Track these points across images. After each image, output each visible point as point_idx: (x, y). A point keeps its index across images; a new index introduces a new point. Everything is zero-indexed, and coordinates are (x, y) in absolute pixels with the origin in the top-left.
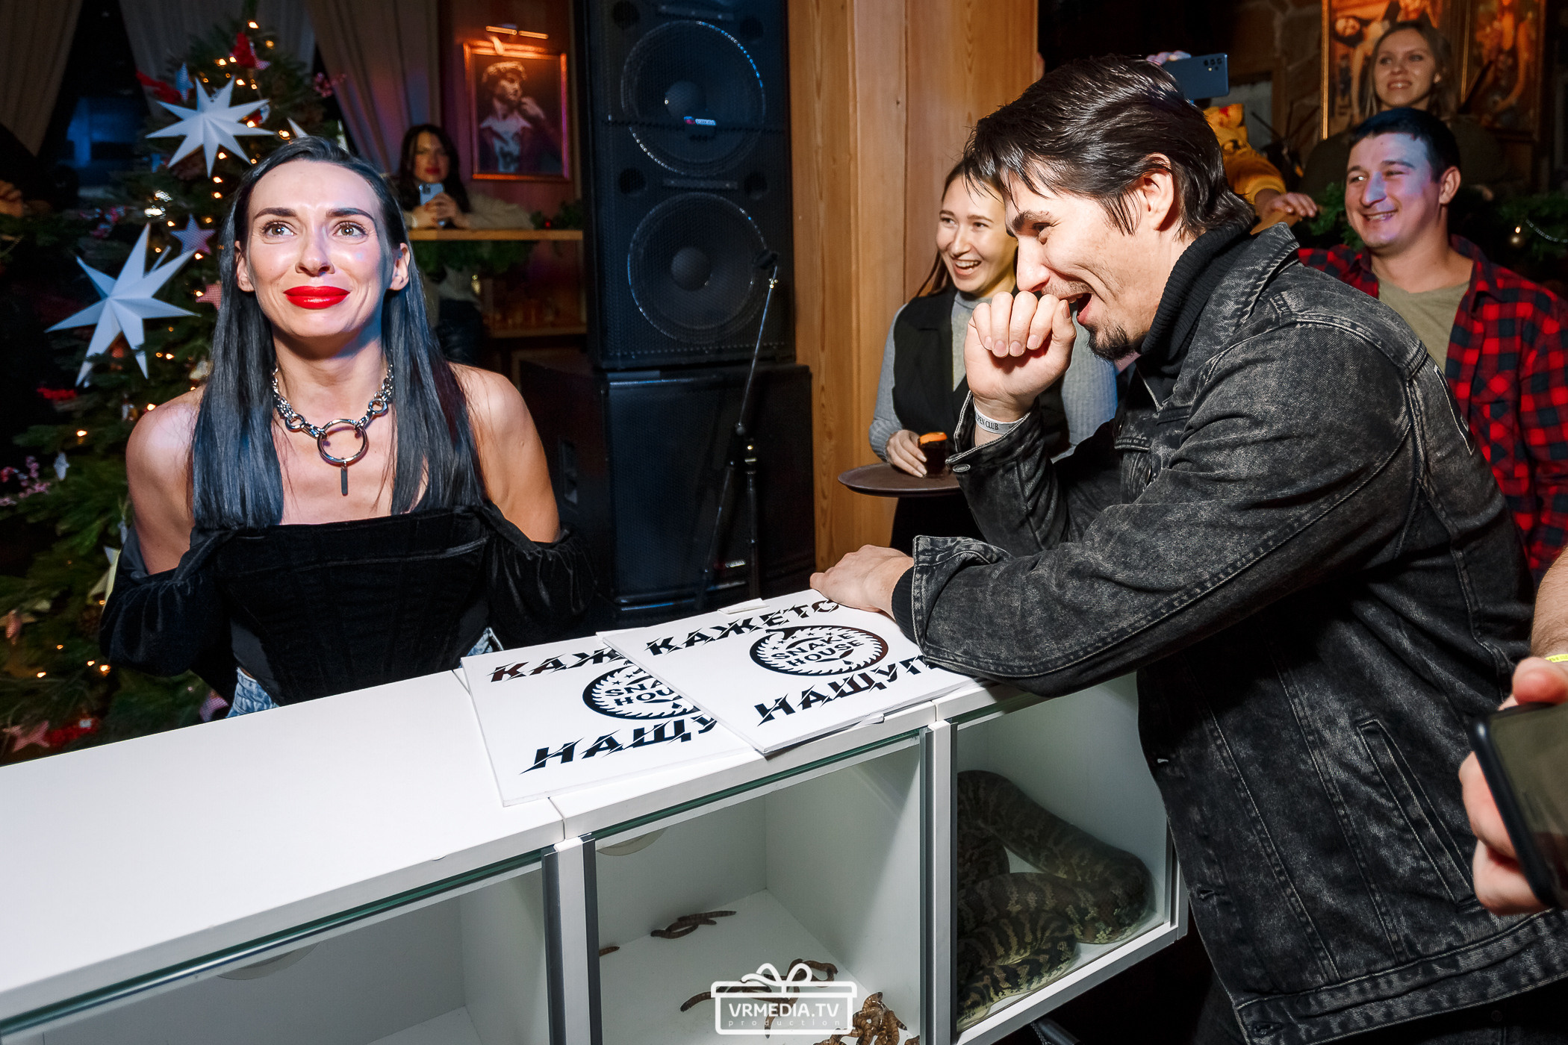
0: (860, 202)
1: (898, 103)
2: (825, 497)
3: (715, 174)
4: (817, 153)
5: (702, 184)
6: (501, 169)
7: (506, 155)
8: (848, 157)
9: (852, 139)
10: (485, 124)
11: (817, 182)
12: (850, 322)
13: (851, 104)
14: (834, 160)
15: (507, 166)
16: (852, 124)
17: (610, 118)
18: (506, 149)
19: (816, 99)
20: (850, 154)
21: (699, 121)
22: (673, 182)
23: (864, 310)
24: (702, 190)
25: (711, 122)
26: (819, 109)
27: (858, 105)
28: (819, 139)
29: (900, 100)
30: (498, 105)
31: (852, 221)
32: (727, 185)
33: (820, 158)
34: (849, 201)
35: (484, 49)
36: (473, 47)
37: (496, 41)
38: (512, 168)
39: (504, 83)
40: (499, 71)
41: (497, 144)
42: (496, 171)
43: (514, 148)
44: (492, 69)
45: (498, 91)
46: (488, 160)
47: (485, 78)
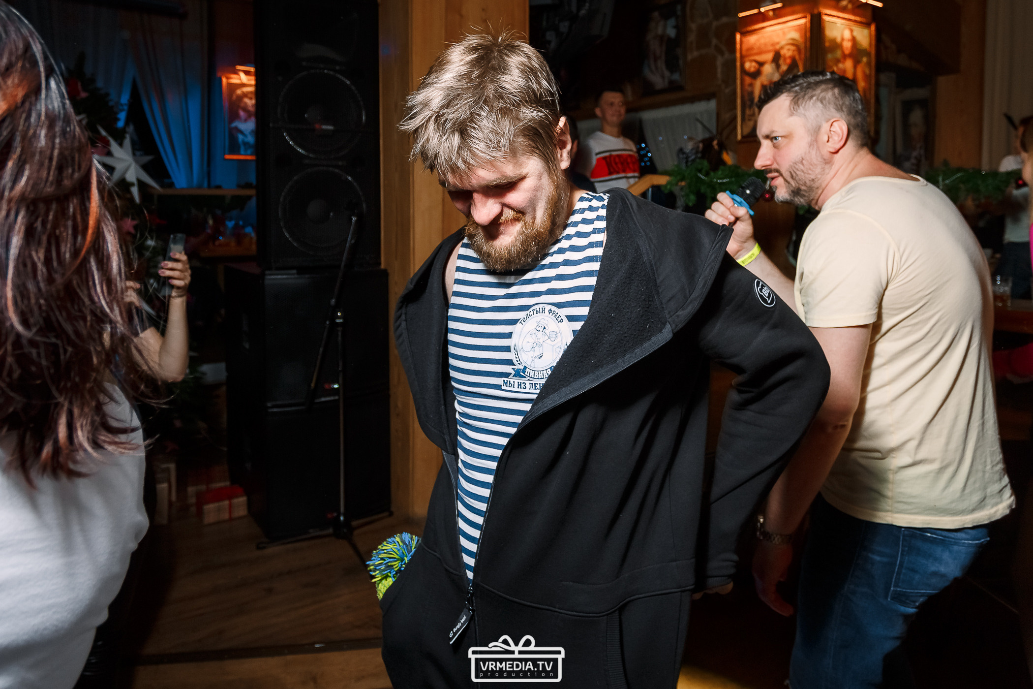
3: (333, 157)
5: (325, 163)
6: (242, 152)
7: (246, 144)
10: (234, 125)
12: (409, 243)
15: (246, 150)
18: (246, 140)
21: (324, 127)
22: (307, 161)
23: (418, 236)
24: (325, 166)
25: (330, 128)
30: (242, 113)
32: (341, 163)
35: (235, 80)
36: (228, 78)
37: (242, 75)
38: (249, 152)
39: (247, 100)
40: (243, 92)
41: (240, 137)
42: (239, 153)
43: (251, 139)
44: (239, 92)
45: (242, 105)
46: (234, 147)
47: (234, 97)
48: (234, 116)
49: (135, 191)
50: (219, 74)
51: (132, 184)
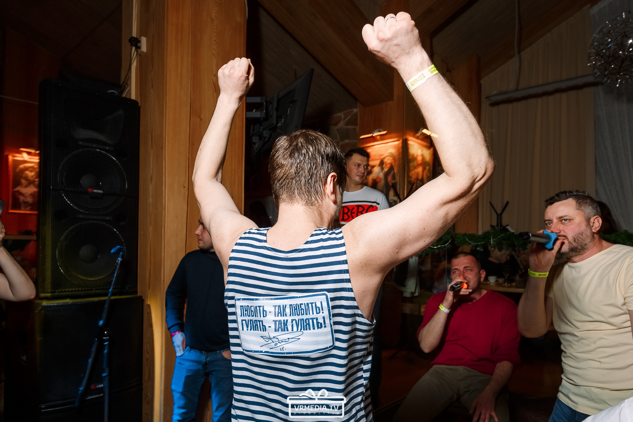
0: (166, 227)
1: (184, 187)
2: (148, 353)
3: (102, 213)
4: (149, 206)
5: (95, 217)
6: (22, 208)
7: (25, 203)
8: (162, 208)
9: (163, 201)
10: (16, 189)
11: (149, 218)
12: (161, 277)
13: (164, 186)
14: (156, 209)
15: (26, 207)
16: (164, 195)
17: (51, 187)
18: (26, 200)
19: (150, 184)
20: (163, 207)
21: (95, 191)
22: (81, 216)
23: (167, 272)
24: (95, 220)
25: (101, 192)
26: (151, 187)
27: (167, 187)
28: (151, 201)
29: (185, 186)
30: (23, 181)
31: (163, 235)
32: (107, 218)
33: (151, 208)
34: (162, 227)
35: (19, 158)
36: (13, 157)
37: (25, 155)
39: (29, 172)
40: (25, 167)
41: (22, 198)
42: (20, 209)
43: (29, 200)
44: (22, 166)
45: (24, 175)
46: (16, 205)
47: (18, 170)
50: (6, 154)
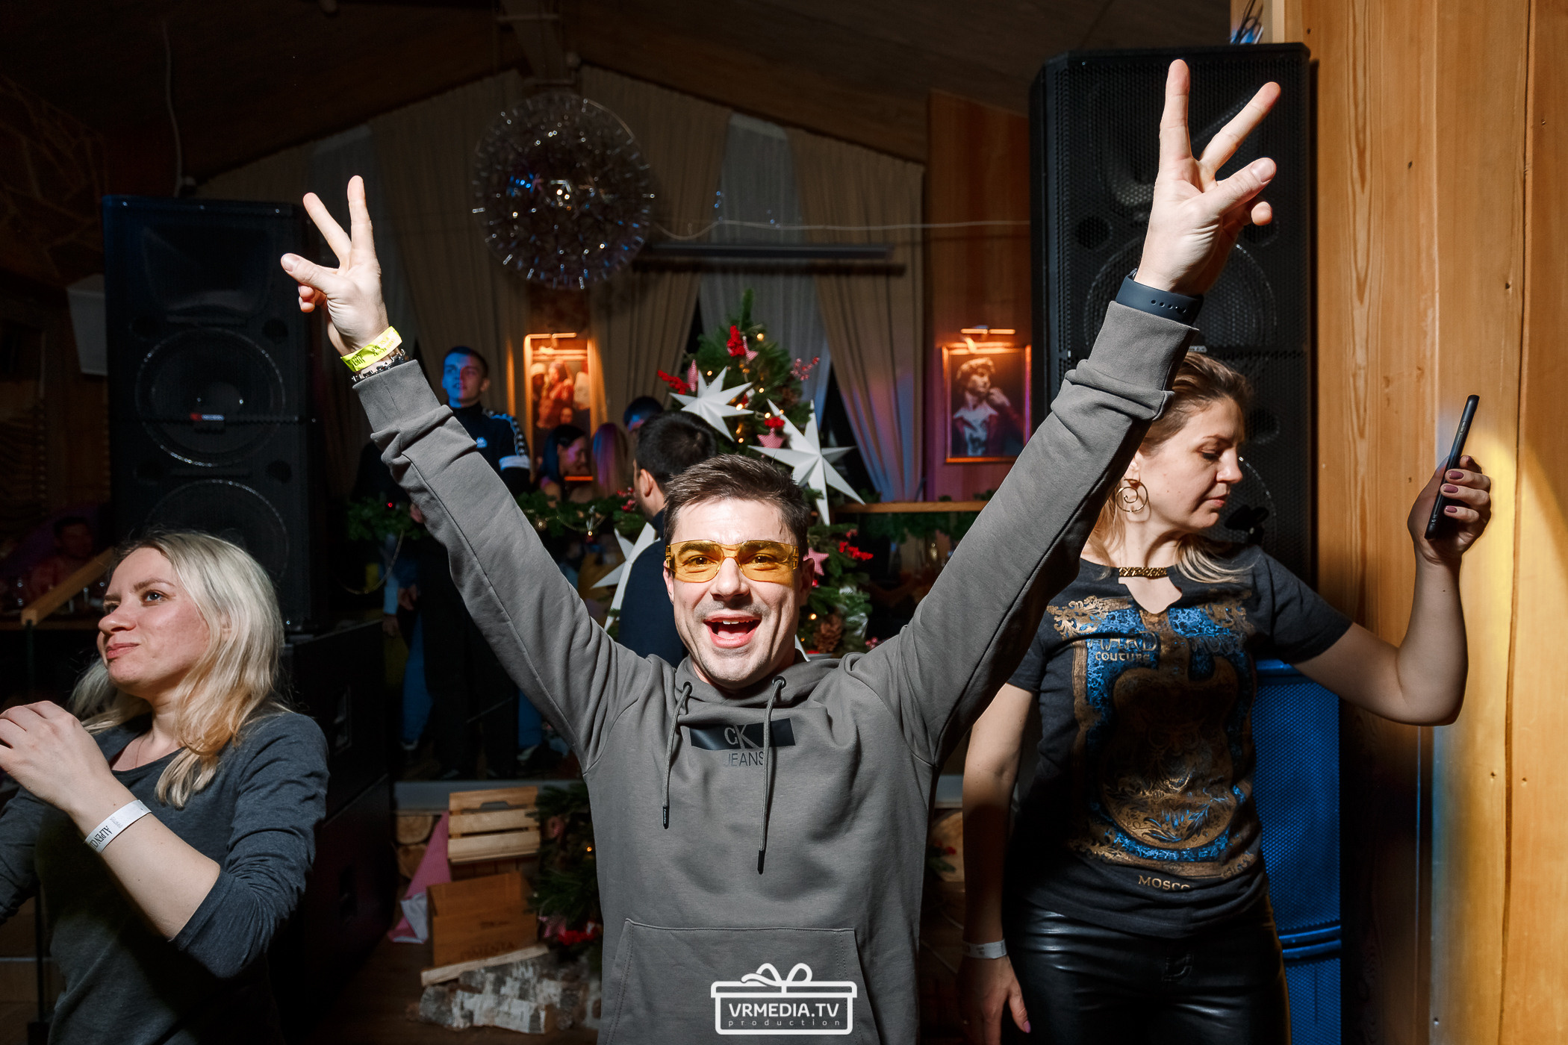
6: (970, 453)
7: (974, 440)
10: (958, 415)
14: (1389, 381)
15: (975, 450)
18: (975, 435)
30: (969, 397)
35: (959, 350)
36: (949, 349)
37: (970, 342)
38: (980, 452)
39: (975, 377)
40: (971, 367)
41: (967, 431)
42: (966, 456)
43: (981, 434)
44: (965, 367)
45: (970, 385)
46: (959, 446)
47: (959, 375)
48: (959, 402)
49: (823, 505)
50: (938, 346)
51: (818, 495)
